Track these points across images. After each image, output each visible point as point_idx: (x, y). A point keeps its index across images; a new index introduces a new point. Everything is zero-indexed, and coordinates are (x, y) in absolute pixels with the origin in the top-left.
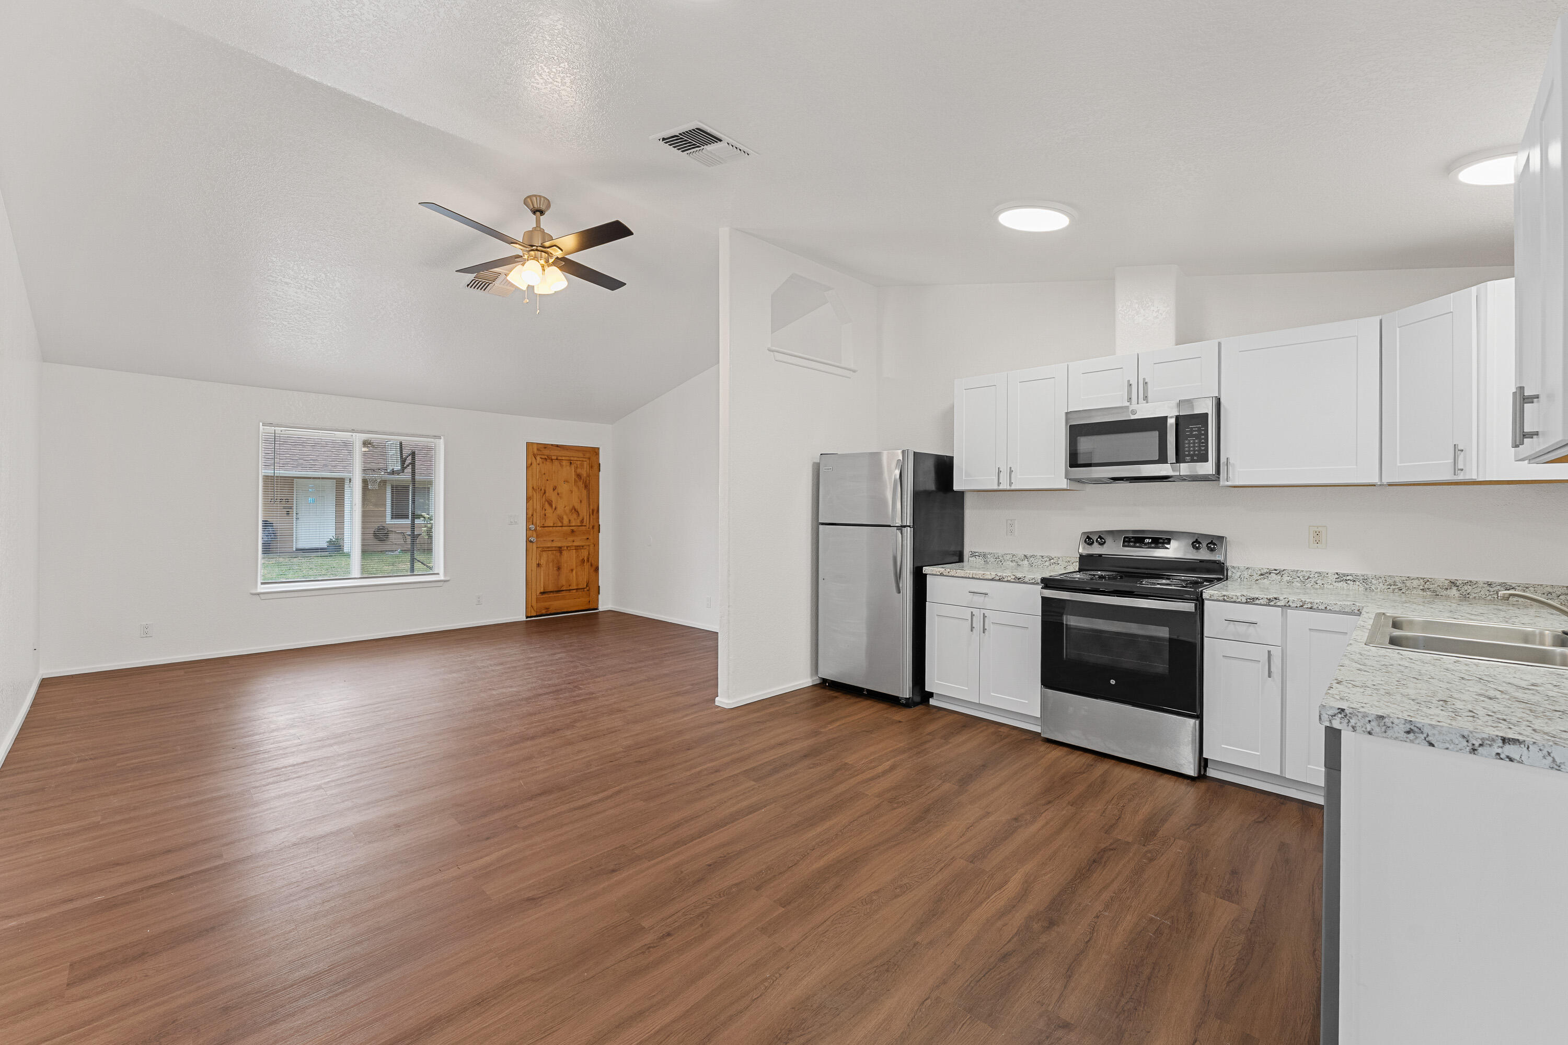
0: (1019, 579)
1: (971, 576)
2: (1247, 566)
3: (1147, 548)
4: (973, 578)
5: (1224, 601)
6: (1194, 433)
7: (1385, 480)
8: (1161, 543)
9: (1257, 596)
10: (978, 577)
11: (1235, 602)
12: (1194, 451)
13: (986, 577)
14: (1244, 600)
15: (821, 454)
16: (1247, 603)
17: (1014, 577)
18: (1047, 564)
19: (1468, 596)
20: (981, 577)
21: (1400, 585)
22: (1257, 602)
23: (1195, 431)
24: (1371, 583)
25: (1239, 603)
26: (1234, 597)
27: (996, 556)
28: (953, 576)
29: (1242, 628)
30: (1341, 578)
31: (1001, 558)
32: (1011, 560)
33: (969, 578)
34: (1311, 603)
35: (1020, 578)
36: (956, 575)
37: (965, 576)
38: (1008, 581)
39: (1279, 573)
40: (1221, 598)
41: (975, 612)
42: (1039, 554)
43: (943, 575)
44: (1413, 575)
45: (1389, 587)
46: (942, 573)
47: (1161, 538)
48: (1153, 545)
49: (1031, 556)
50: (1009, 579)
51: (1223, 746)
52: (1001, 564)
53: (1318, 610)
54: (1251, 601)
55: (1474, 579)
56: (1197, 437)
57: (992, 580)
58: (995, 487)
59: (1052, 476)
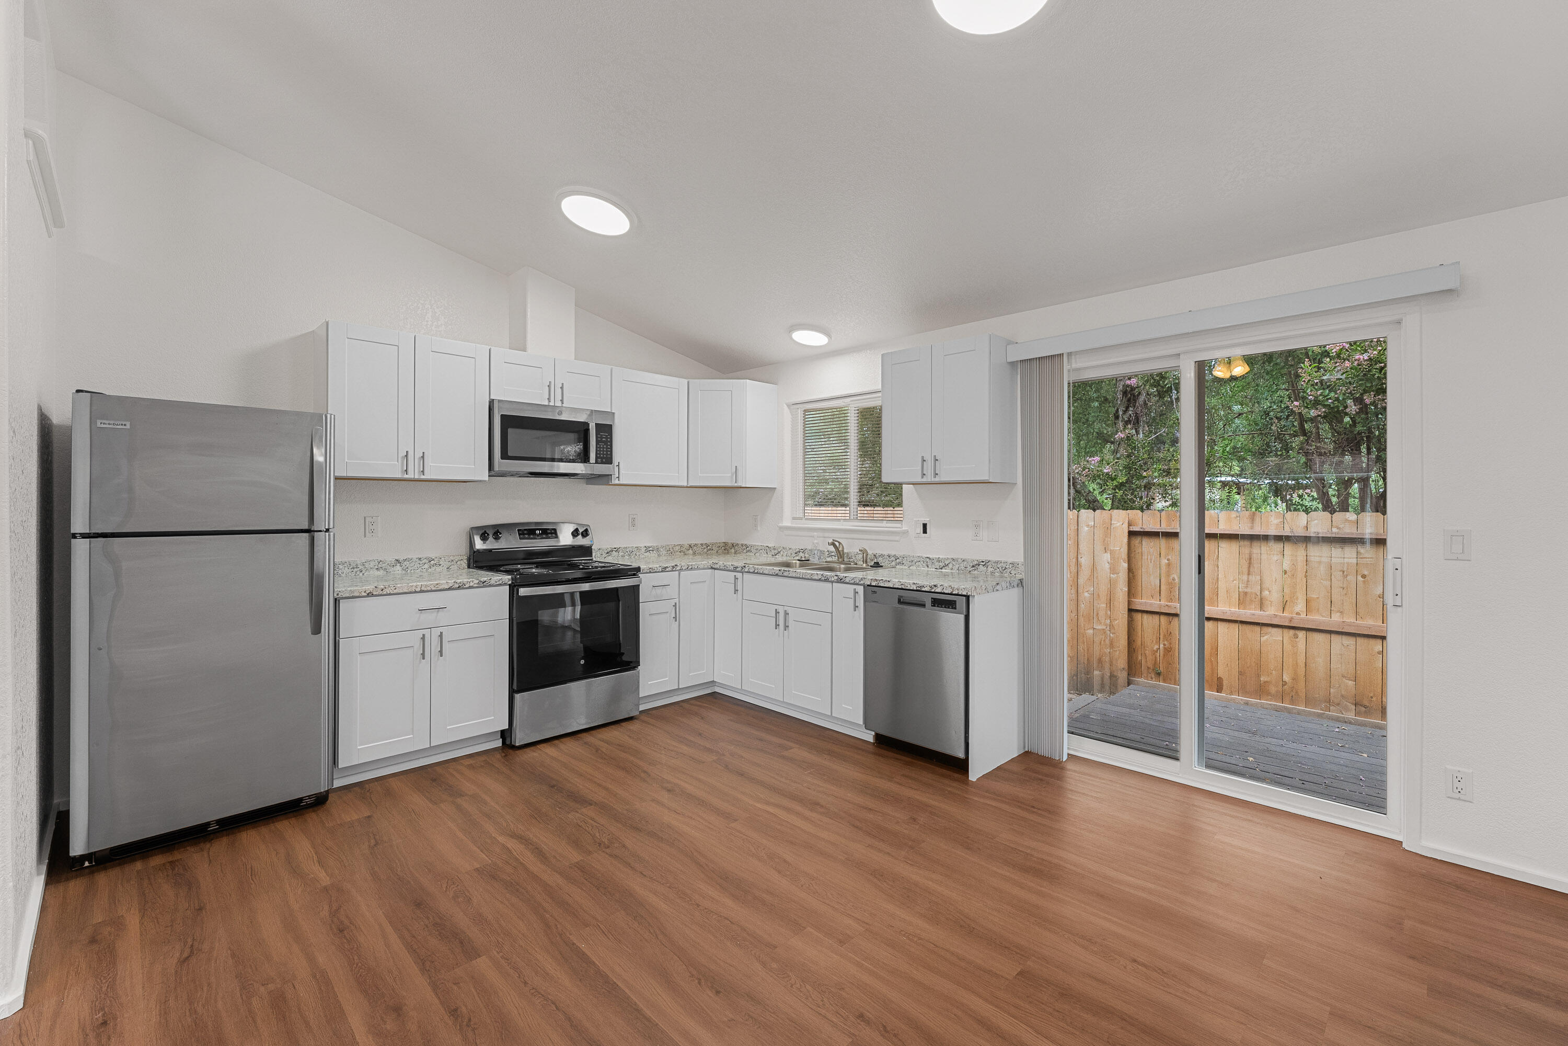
0: (483, 583)
1: (418, 589)
3: (541, 539)
4: (422, 591)
5: (650, 572)
6: (603, 439)
7: (691, 484)
8: (549, 533)
9: (667, 565)
10: (429, 589)
11: (656, 572)
12: (603, 454)
13: (441, 587)
14: (661, 570)
16: (662, 571)
17: (477, 581)
20: (434, 589)
22: (667, 570)
23: (604, 438)
25: (658, 572)
26: (656, 569)
28: (390, 594)
29: (659, 590)
30: (648, 549)
33: (416, 592)
34: (692, 565)
35: (485, 582)
36: (395, 591)
37: (410, 590)
38: (470, 587)
40: (648, 571)
41: (427, 632)
42: (414, 556)
43: (373, 595)
44: (676, 544)
46: (370, 593)
47: (548, 529)
48: (544, 536)
49: (405, 560)
50: (472, 584)
51: (650, 682)
53: (695, 569)
54: (664, 570)
55: (697, 543)
56: (605, 443)
57: (450, 589)
58: (398, 475)
59: (473, 466)
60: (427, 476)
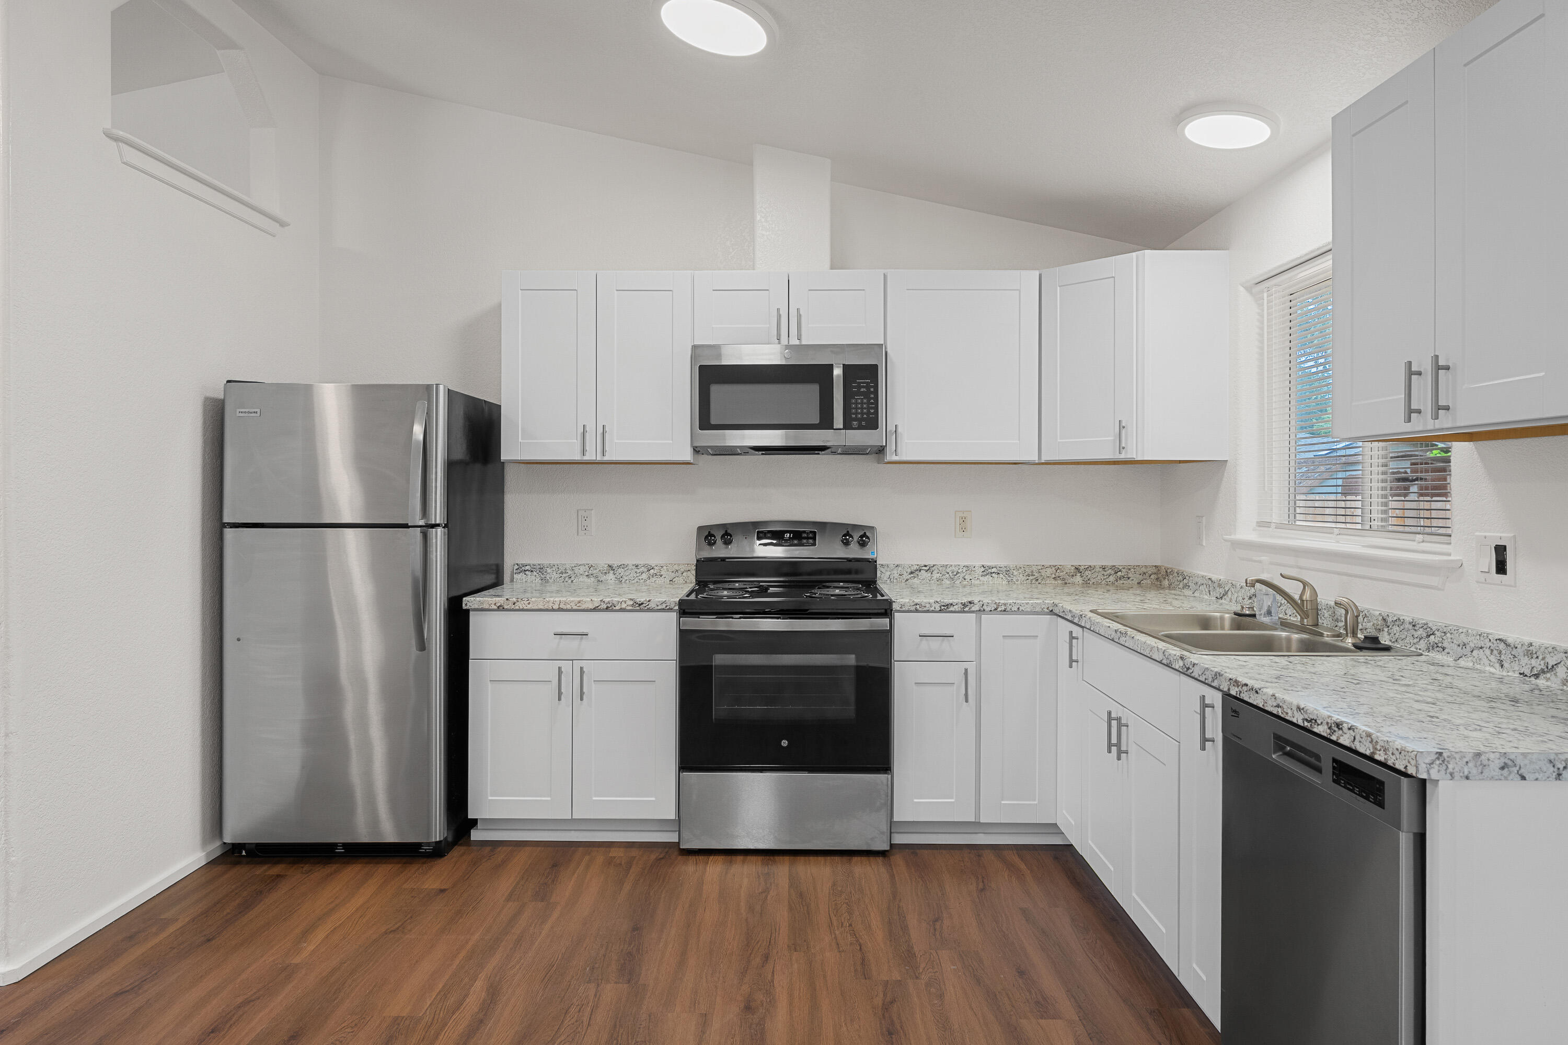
0: (640, 605)
1: (556, 607)
2: (897, 563)
3: (788, 546)
4: (560, 610)
5: (917, 611)
6: (862, 390)
7: (1043, 459)
8: (805, 538)
9: (951, 601)
10: (569, 607)
11: (928, 611)
12: (862, 414)
13: (584, 606)
14: (938, 609)
15: (229, 381)
16: (941, 611)
17: (631, 603)
18: (644, 576)
19: (1089, 582)
20: (575, 607)
21: (1037, 575)
22: (952, 609)
23: (863, 387)
24: (1012, 574)
25: (933, 612)
26: (928, 605)
27: (562, 569)
28: (523, 610)
29: (935, 644)
30: (987, 571)
31: (570, 572)
32: (587, 574)
33: (553, 610)
34: (1005, 604)
35: (642, 604)
36: (529, 607)
37: (546, 607)
38: (622, 610)
39: (929, 569)
40: (913, 608)
41: (566, 666)
42: (630, 561)
43: (504, 610)
44: (1047, 564)
45: (1028, 577)
46: (500, 606)
47: (804, 532)
48: (796, 542)
49: (619, 567)
50: (624, 606)
51: (915, 800)
52: (570, 581)
53: (1012, 612)
54: (945, 608)
55: (1092, 564)
56: (866, 395)
57: (595, 609)
58: (577, 457)
59: (671, 442)
60: (606, 458)
